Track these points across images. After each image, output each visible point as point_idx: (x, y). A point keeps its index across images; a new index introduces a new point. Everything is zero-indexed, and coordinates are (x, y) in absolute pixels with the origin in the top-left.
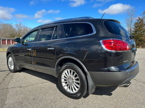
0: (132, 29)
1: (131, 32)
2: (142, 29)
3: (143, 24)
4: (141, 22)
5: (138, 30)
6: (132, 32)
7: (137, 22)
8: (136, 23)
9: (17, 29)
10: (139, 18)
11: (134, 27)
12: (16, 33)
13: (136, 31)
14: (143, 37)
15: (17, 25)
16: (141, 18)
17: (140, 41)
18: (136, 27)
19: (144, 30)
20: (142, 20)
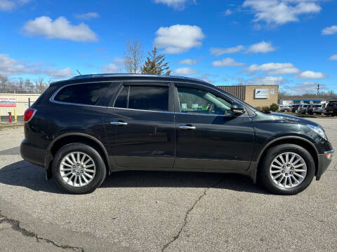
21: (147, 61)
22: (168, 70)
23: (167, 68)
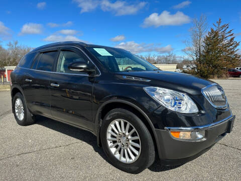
0: (202, 49)
1: (200, 54)
2: (218, 49)
3: (218, 40)
4: (215, 36)
5: (211, 50)
6: (201, 52)
7: (208, 36)
8: (208, 39)
9: (11, 52)
10: (212, 30)
11: (204, 45)
12: (9, 59)
13: (208, 52)
14: (219, 60)
15: (10, 45)
16: (215, 30)
17: (215, 67)
18: (208, 45)
19: (220, 49)
20: (217, 34)
21: (210, 31)
22: (232, 37)
23: (232, 35)
